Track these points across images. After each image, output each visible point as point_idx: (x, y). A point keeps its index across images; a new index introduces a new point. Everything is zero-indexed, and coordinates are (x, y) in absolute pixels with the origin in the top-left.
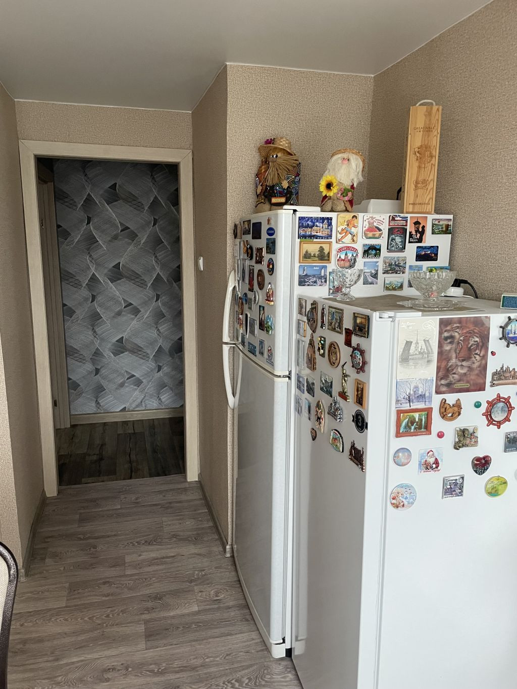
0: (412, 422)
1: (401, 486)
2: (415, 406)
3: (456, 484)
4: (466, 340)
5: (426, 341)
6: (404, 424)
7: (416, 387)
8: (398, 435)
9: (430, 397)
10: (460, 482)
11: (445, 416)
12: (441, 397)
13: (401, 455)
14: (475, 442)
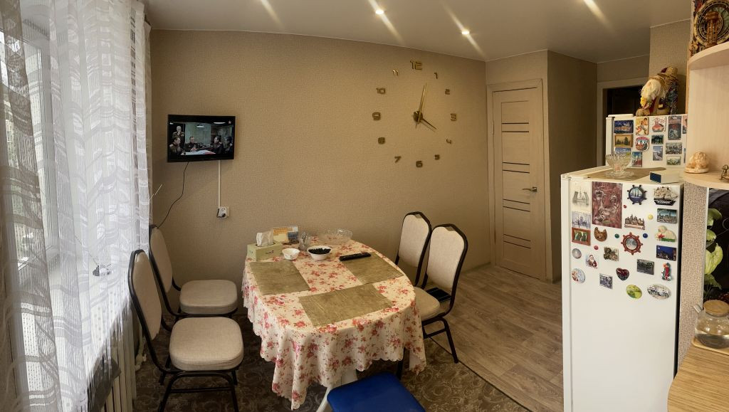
0: (580, 236)
1: (576, 269)
2: (582, 227)
3: (607, 280)
4: (608, 196)
5: (585, 193)
6: (576, 235)
7: (582, 217)
8: (573, 240)
9: (589, 225)
10: (609, 279)
11: (597, 238)
12: (595, 226)
13: (576, 252)
14: (616, 258)
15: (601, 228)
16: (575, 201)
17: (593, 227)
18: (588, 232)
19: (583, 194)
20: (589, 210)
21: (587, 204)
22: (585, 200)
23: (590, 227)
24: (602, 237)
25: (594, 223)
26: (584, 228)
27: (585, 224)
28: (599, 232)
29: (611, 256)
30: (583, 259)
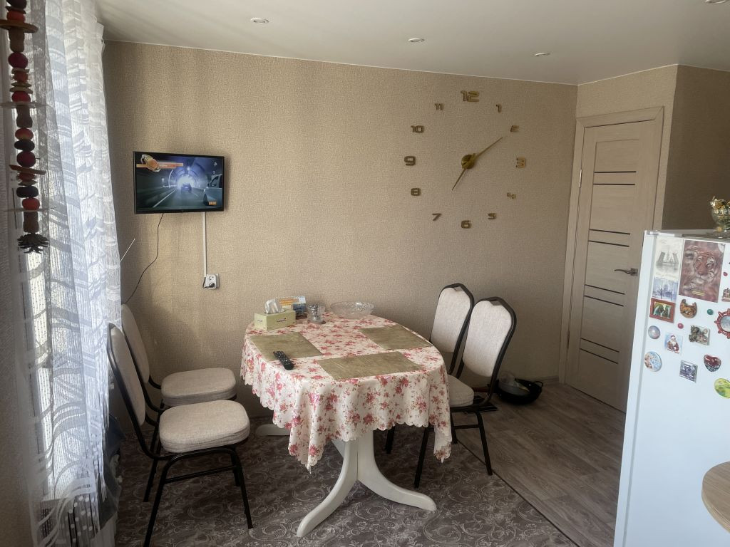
0: (661, 309)
1: (651, 353)
2: (664, 299)
3: (690, 370)
4: (705, 259)
5: (675, 255)
6: (656, 309)
7: (666, 286)
8: (652, 315)
9: (675, 296)
10: (693, 369)
11: (683, 312)
12: (682, 297)
13: (654, 331)
14: (706, 341)
15: (691, 301)
16: (660, 264)
17: (680, 298)
18: (673, 305)
19: (671, 256)
20: (676, 277)
21: (675, 269)
22: (673, 264)
23: (675, 299)
24: (691, 311)
25: (681, 293)
26: (669, 300)
27: (669, 294)
28: (687, 306)
29: (698, 338)
30: (662, 339)
